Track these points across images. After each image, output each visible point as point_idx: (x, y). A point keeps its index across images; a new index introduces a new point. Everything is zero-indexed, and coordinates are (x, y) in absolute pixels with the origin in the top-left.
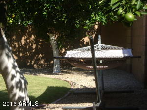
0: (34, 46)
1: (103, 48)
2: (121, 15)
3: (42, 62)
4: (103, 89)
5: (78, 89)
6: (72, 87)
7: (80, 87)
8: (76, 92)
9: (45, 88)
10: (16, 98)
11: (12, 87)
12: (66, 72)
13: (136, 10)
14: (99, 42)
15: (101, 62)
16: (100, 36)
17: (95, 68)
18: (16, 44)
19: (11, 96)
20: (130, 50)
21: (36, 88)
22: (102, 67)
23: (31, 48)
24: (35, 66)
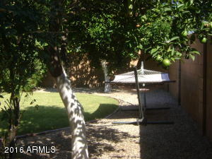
0: (89, 70)
1: (145, 73)
2: (159, 61)
3: (96, 82)
4: (145, 106)
5: (125, 107)
6: (120, 104)
7: (126, 104)
8: (123, 109)
9: (99, 105)
10: (75, 121)
11: (72, 113)
12: (116, 91)
13: (171, 57)
14: (142, 67)
15: (144, 85)
16: (142, 63)
17: (138, 90)
18: (75, 68)
19: (71, 119)
20: (167, 74)
21: (91, 106)
22: (144, 89)
23: (86, 71)
24: (90, 85)
